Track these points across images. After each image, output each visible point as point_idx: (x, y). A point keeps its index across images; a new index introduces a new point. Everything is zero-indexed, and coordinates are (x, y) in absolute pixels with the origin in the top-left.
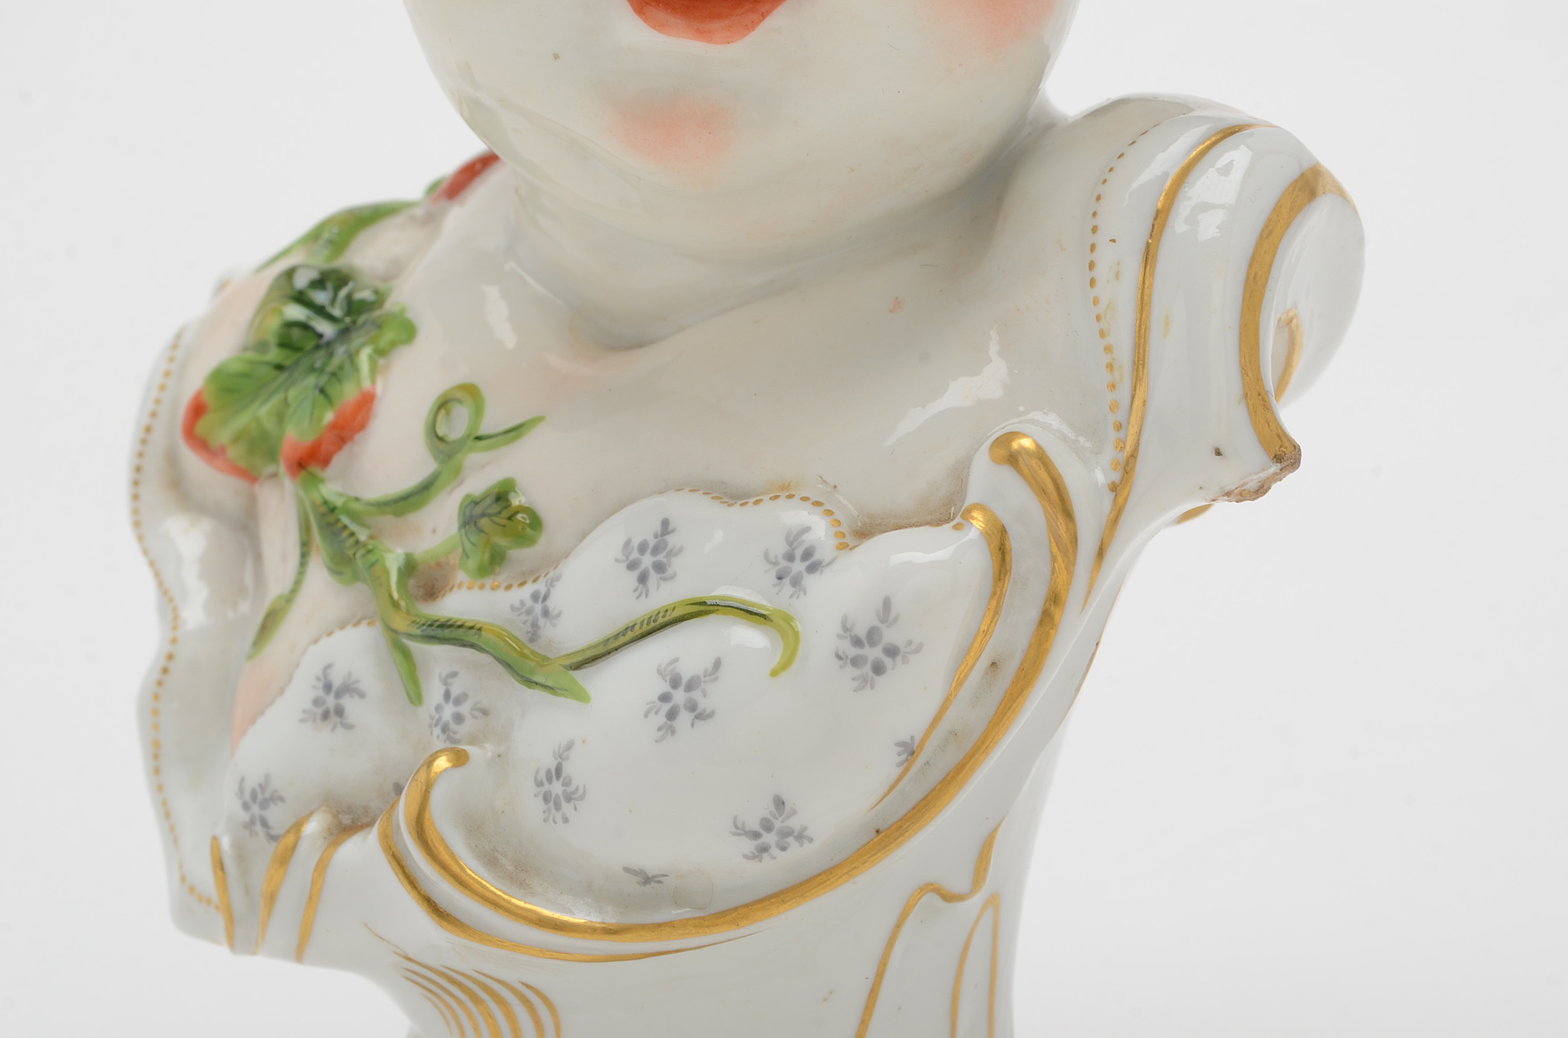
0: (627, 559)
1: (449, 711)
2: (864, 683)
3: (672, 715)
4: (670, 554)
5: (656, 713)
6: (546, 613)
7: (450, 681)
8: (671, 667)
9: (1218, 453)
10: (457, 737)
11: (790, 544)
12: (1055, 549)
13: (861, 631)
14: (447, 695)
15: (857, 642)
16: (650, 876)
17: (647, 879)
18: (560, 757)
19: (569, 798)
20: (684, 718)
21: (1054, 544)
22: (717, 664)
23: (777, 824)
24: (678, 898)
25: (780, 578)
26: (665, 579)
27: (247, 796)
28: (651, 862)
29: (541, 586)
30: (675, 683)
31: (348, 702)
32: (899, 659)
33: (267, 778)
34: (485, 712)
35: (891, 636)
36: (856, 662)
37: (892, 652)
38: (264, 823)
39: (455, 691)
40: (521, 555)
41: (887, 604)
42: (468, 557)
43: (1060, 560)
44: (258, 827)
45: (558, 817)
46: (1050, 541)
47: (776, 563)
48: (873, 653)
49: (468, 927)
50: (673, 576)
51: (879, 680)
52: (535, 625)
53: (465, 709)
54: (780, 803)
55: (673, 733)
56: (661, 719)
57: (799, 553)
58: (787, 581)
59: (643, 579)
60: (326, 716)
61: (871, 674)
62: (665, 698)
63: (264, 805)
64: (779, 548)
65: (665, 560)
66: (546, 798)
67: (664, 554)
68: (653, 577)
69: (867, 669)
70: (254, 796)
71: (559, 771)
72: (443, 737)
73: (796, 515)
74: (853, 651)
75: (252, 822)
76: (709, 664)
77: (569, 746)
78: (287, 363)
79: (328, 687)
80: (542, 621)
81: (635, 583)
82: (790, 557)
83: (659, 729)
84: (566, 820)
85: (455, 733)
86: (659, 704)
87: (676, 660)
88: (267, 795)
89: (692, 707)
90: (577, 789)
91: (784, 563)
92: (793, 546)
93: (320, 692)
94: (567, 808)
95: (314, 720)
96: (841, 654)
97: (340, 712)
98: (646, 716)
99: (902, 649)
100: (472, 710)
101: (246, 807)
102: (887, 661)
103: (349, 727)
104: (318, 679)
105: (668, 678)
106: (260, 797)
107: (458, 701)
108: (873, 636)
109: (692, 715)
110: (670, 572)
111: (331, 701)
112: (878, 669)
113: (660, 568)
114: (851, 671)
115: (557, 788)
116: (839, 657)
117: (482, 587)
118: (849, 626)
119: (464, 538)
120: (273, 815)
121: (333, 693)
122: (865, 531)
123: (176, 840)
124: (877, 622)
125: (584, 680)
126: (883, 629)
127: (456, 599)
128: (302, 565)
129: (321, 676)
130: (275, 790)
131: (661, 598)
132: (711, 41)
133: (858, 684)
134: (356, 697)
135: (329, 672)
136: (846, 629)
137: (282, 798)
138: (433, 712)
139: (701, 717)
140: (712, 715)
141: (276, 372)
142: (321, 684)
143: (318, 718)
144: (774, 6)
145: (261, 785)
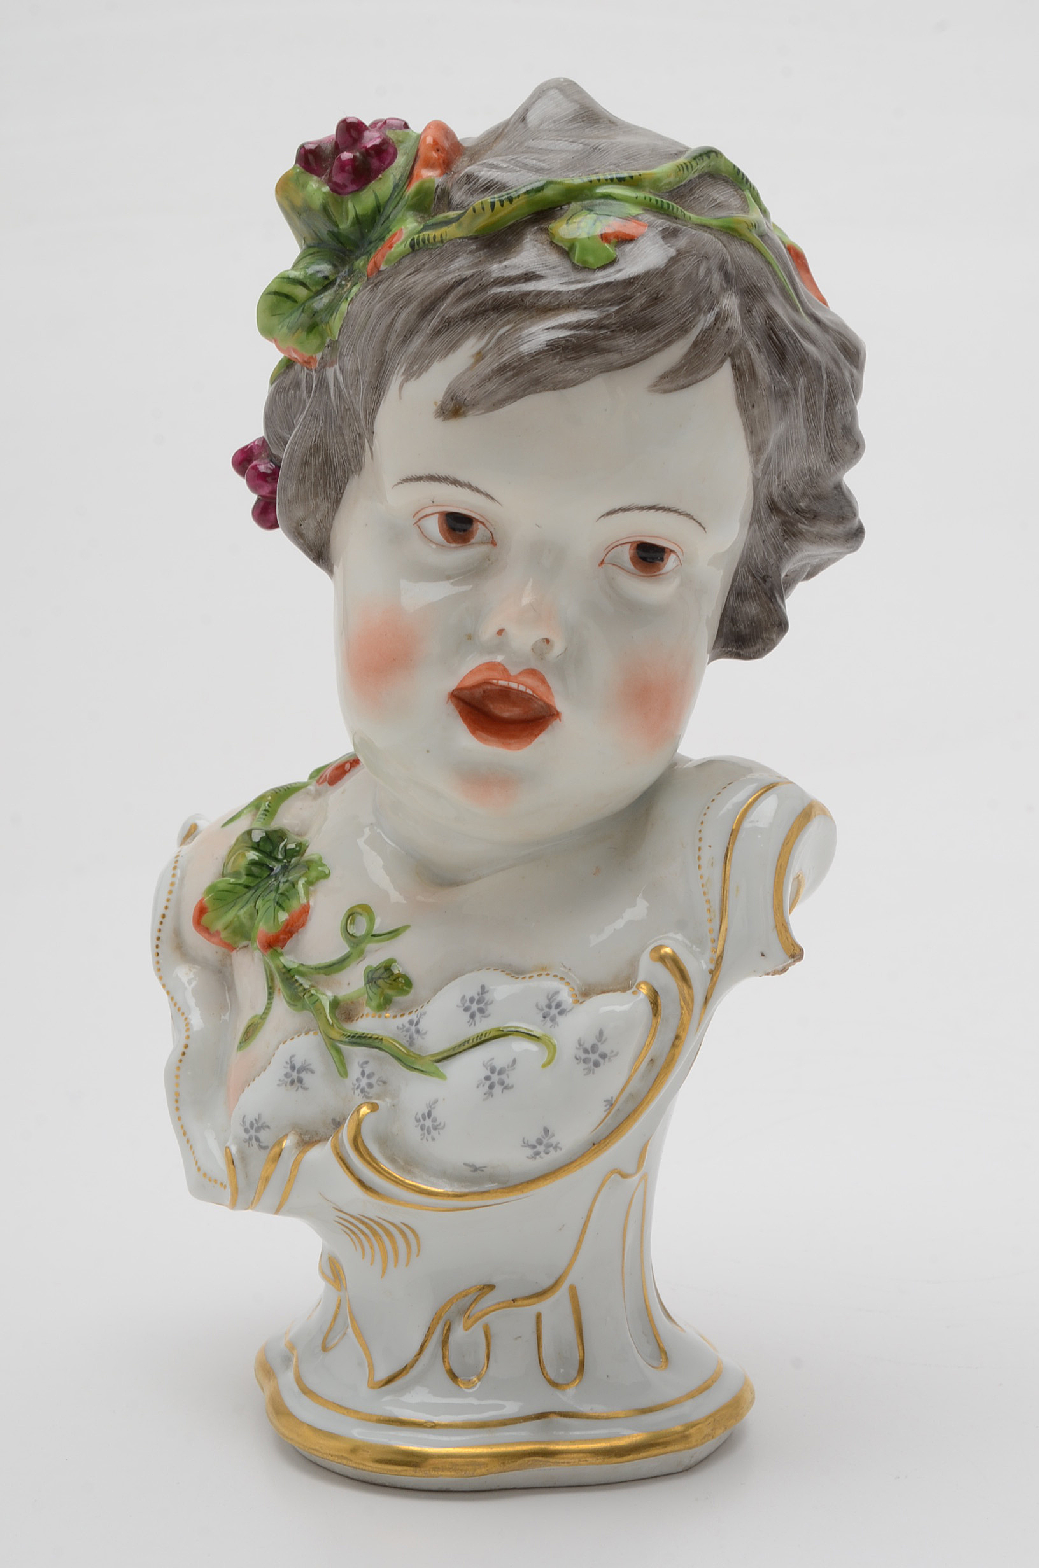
0: (464, 1005)
1: (364, 1082)
2: (589, 1071)
3: (491, 1087)
4: (486, 1004)
5: (483, 1086)
6: (418, 1031)
7: (364, 1066)
8: (491, 1062)
9: (763, 955)
10: (370, 1095)
11: (549, 1000)
12: (683, 1003)
13: (588, 1046)
14: (363, 1073)
15: (586, 1051)
16: (477, 1166)
17: (475, 1169)
18: (430, 1107)
19: (435, 1128)
20: (498, 1089)
21: (682, 1001)
22: (514, 1061)
23: (545, 1141)
24: (492, 1178)
25: (544, 1017)
26: (485, 1017)
27: (248, 1125)
28: (478, 1161)
29: (414, 1017)
30: (493, 1071)
31: (303, 1075)
32: (607, 1059)
33: (260, 1115)
34: (385, 1083)
35: (603, 1048)
36: (585, 1061)
37: (603, 1056)
38: (257, 1139)
39: (367, 1072)
40: (399, 999)
41: (601, 1033)
42: (371, 1000)
43: (685, 1008)
44: (254, 1141)
45: (429, 1138)
46: (680, 1000)
47: (542, 1010)
48: (594, 1057)
49: (381, 1194)
50: (489, 1015)
51: (597, 1070)
52: (411, 1037)
53: (373, 1081)
54: (546, 1131)
55: (492, 1096)
56: (486, 1088)
57: (554, 1005)
58: (548, 1019)
59: (472, 1016)
60: (292, 1083)
61: (593, 1067)
62: (487, 1078)
63: (258, 1130)
64: (543, 1002)
65: (484, 1007)
66: (422, 1128)
67: (483, 1004)
68: (478, 1015)
69: (591, 1064)
70: (252, 1125)
71: (429, 1114)
72: (361, 1095)
73: (552, 984)
74: (583, 1056)
75: (250, 1139)
76: (510, 1061)
77: (436, 1102)
78: (252, 885)
79: (293, 1068)
80: (415, 1036)
81: (468, 1019)
82: (549, 1007)
83: (485, 1094)
84: (433, 1139)
85: (369, 1093)
86: (484, 1081)
87: (493, 1059)
88: (260, 1125)
89: (502, 1083)
90: (440, 1123)
91: (546, 1010)
92: (552, 1000)
93: (289, 1070)
94: (434, 1133)
95: (286, 1085)
96: (578, 1057)
97: (300, 1081)
98: (478, 1087)
99: (608, 1055)
100: (377, 1081)
101: (246, 1131)
102: (601, 1060)
103: (306, 1089)
104: (287, 1063)
105: (489, 1068)
106: (255, 1126)
107: (369, 1077)
108: (594, 1048)
109: (502, 1087)
110: (487, 1013)
111: (295, 1075)
112: (597, 1064)
113: (481, 1011)
114: (583, 1065)
115: (428, 1123)
116: (577, 1058)
117: (380, 1017)
118: (582, 1043)
119: (369, 990)
120: (264, 1135)
121: (296, 1071)
122: (586, 992)
123: (191, 1147)
124: (596, 1042)
125: (443, 1067)
126: (599, 1044)
127: (366, 1024)
128: (269, 999)
129: (289, 1061)
130: (264, 1123)
131: (483, 1026)
132: (509, 749)
133: (586, 1071)
134: (309, 1073)
135: (293, 1059)
136: (580, 1045)
137: (268, 1127)
138: (355, 1082)
139: (506, 1088)
140: (512, 1087)
141: (247, 890)
142: (289, 1066)
143: (288, 1084)
144: (541, 731)
145: (255, 1120)
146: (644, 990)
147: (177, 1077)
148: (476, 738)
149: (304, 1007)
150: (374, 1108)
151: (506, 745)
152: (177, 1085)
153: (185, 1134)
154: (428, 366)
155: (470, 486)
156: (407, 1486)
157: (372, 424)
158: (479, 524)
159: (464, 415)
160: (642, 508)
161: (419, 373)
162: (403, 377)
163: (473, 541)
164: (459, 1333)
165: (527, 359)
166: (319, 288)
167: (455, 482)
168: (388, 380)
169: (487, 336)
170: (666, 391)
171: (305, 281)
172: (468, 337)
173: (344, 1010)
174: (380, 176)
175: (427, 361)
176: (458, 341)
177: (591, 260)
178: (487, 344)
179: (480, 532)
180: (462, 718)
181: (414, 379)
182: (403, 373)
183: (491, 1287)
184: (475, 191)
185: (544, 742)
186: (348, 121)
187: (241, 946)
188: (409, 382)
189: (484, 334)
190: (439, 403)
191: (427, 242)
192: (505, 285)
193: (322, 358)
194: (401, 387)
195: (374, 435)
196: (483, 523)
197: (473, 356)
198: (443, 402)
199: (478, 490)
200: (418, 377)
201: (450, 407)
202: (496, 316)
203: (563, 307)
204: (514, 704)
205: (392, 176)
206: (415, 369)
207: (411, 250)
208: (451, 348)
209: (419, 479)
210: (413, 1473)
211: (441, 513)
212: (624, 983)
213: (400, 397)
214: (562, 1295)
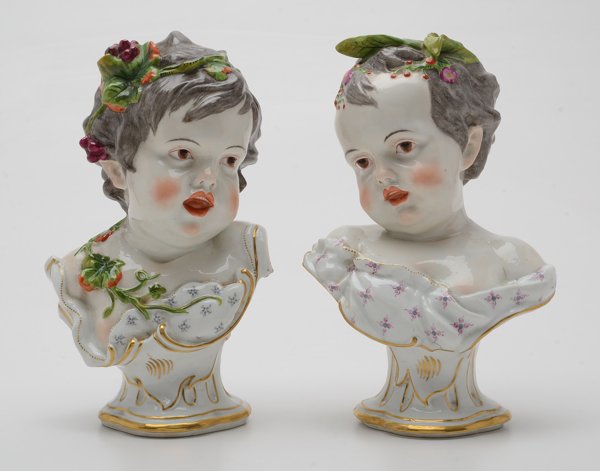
0: (189, 292)
1: (157, 319)
2: (232, 305)
3: (205, 313)
4: (197, 291)
6: (173, 302)
7: (156, 314)
9: (268, 270)
10: (160, 323)
11: (215, 287)
13: (232, 298)
14: (156, 317)
15: (231, 299)
16: (200, 337)
17: (199, 338)
18: (184, 322)
19: (187, 328)
20: (207, 313)
22: (210, 305)
23: (221, 327)
24: (203, 340)
25: (215, 292)
27: (117, 338)
29: (170, 298)
30: (204, 308)
31: (134, 321)
33: (121, 335)
34: (164, 319)
35: (236, 298)
36: (231, 302)
37: (236, 300)
38: (121, 342)
40: (162, 295)
41: (235, 294)
42: (154, 296)
43: (252, 286)
44: (120, 343)
45: (185, 331)
47: (213, 290)
48: (233, 301)
50: (198, 294)
51: (234, 304)
52: (171, 304)
53: (160, 318)
54: (221, 324)
55: (206, 315)
56: (203, 313)
57: (216, 289)
58: (216, 293)
59: (193, 295)
60: (131, 323)
62: (203, 311)
64: (213, 288)
66: (182, 329)
68: (195, 295)
69: (233, 303)
70: (119, 338)
71: (184, 324)
72: (157, 323)
73: (214, 283)
74: (231, 301)
75: (118, 342)
76: (209, 305)
77: (186, 320)
78: (96, 270)
79: (130, 319)
80: (172, 304)
81: (192, 296)
83: (203, 315)
84: (186, 331)
87: (203, 305)
88: (122, 337)
89: (208, 311)
90: (189, 326)
93: (129, 320)
94: (186, 329)
95: (129, 324)
97: (134, 323)
98: (201, 314)
101: (117, 340)
102: (235, 302)
103: (136, 325)
106: (120, 338)
107: (158, 318)
108: (234, 298)
110: (197, 293)
111: (131, 321)
112: (234, 303)
113: (195, 293)
115: (184, 327)
116: (229, 302)
117: (158, 300)
118: (230, 297)
119: (152, 293)
120: (123, 340)
121: (131, 320)
122: (224, 285)
123: (86, 351)
124: (234, 297)
125: (187, 310)
126: (235, 297)
127: (153, 303)
128: (113, 302)
129: (128, 317)
130: (123, 336)
131: (197, 297)
132: (200, 217)
133: (231, 305)
134: (136, 320)
135: (129, 317)
136: (229, 298)
137: (125, 338)
138: (153, 320)
139: (209, 313)
140: (211, 312)
141: (95, 272)
142: (128, 319)
143: (130, 324)
144: (208, 211)
145: (120, 336)
146: (241, 281)
147: (78, 331)
148: (191, 214)
149: (128, 302)
150: (165, 325)
151: (199, 216)
152: (78, 333)
153: (82, 348)
154: (179, 108)
155: (193, 141)
157: (157, 125)
158: (189, 153)
159: (191, 121)
160: (236, 147)
161: (176, 110)
162: (170, 111)
163: (187, 158)
164: (187, 392)
165: (212, 105)
166: (123, 88)
167: (189, 140)
168: (164, 112)
169: (197, 99)
170: (241, 114)
171: (119, 86)
172: (191, 99)
173: (143, 301)
174: (137, 57)
175: (178, 106)
176: (188, 100)
177: (221, 78)
178: (197, 101)
179: (189, 155)
180: (186, 208)
181: (174, 111)
182: (170, 110)
183: (194, 376)
184: (179, 60)
185: (210, 214)
186: (124, 41)
187: (95, 288)
188: (172, 113)
189: (195, 98)
190: (183, 118)
191: (166, 74)
192: (200, 85)
193: (127, 109)
194: (170, 114)
195: (157, 129)
196: (190, 153)
197: (193, 104)
198: (185, 117)
199: (195, 142)
200: (176, 111)
201: (188, 118)
202: (198, 93)
203: (217, 91)
204: (198, 204)
205: (141, 57)
206: (174, 108)
207: (160, 76)
208: (186, 103)
209: (177, 140)
211: (179, 150)
212: (234, 280)
213: (170, 117)
214: (211, 377)
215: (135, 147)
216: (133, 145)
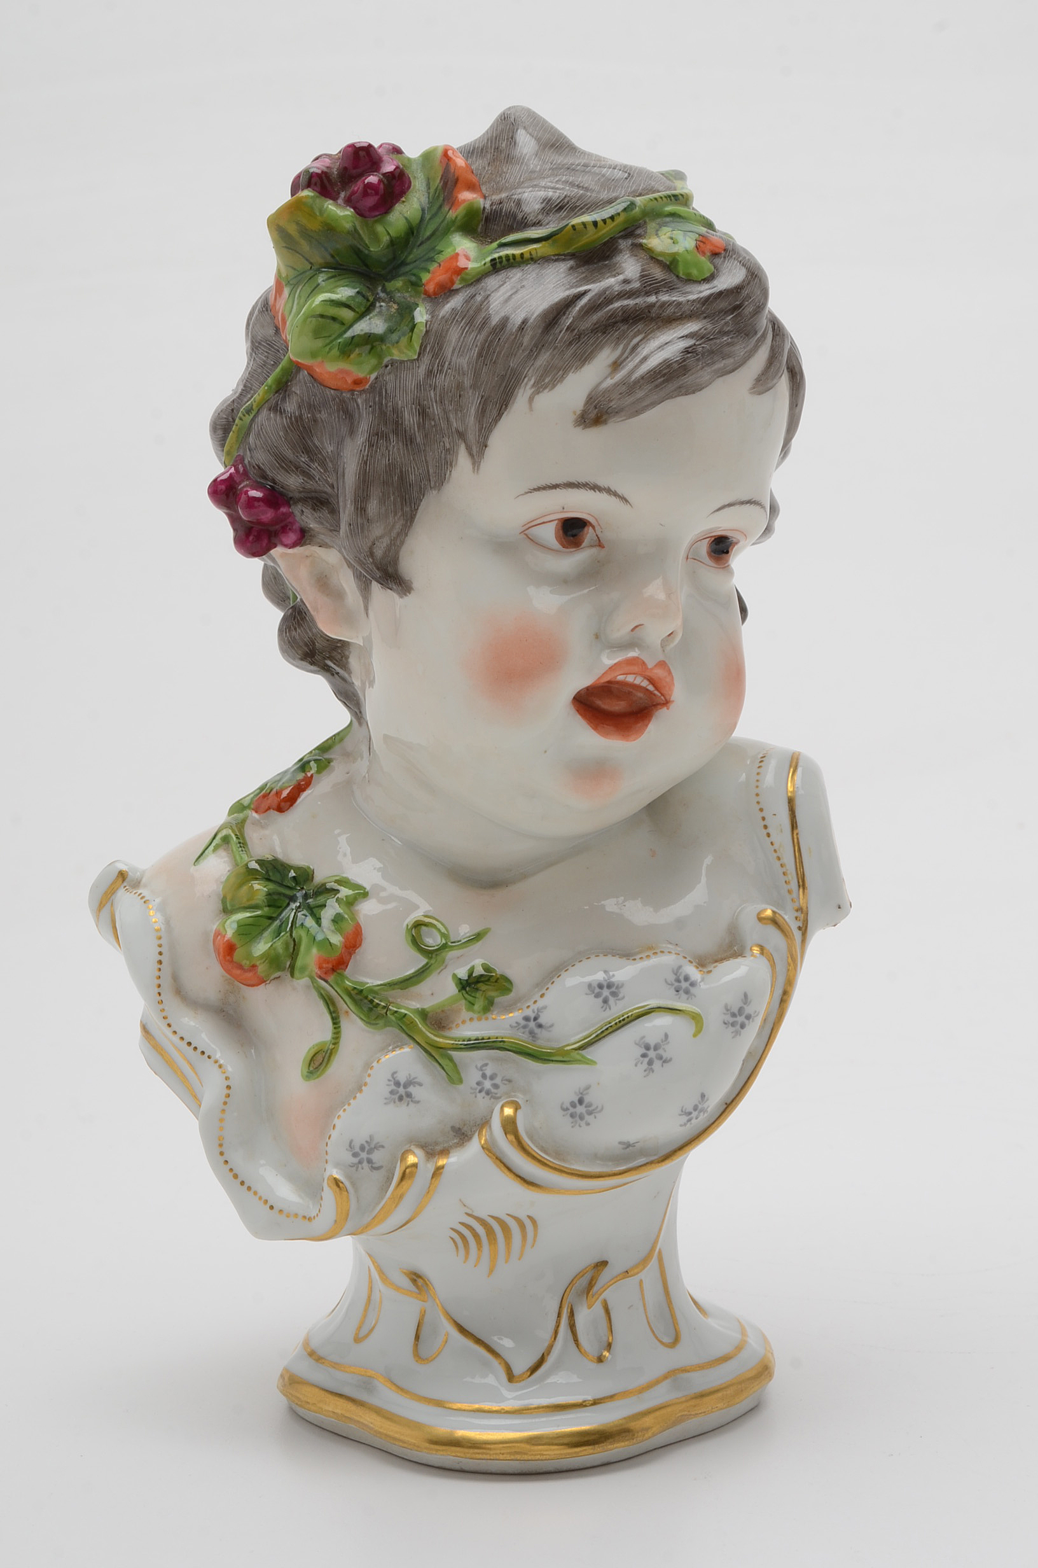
0: (594, 993)
1: (487, 1084)
2: (737, 1033)
3: (650, 1063)
4: (617, 987)
5: (642, 1063)
6: (540, 1026)
7: (484, 1068)
8: (643, 1040)
9: (839, 907)
10: (498, 1095)
11: (675, 974)
13: (735, 1010)
14: (484, 1076)
15: (734, 1015)
16: (631, 1142)
17: (628, 1145)
18: (581, 1094)
19: (590, 1113)
20: (657, 1064)
22: (666, 1036)
23: (700, 1106)
24: (642, 1152)
25: (677, 991)
26: (619, 1000)
27: (357, 1149)
28: (631, 1138)
29: (529, 1013)
30: (647, 1048)
31: (411, 1089)
32: (751, 1020)
33: (371, 1137)
34: (510, 1081)
36: (733, 1025)
37: (748, 1017)
38: (369, 1161)
39: (488, 1073)
40: (501, 1000)
41: (746, 995)
42: (473, 1005)
44: (365, 1164)
45: (583, 1123)
47: (672, 985)
48: (740, 1019)
50: (623, 998)
51: (743, 1031)
52: (531, 1033)
53: (498, 1081)
54: (703, 1096)
55: (653, 1071)
56: (645, 1066)
57: (682, 978)
58: (681, 992)
59: (606, 1001)
60: (401, 1099)
61: (740, 1029)
62: (644, 1056)
63: (370, 1152)
64: (671, 978)
65: (616, 991)
66: (572, 1116)
67: (615, 987)
68: (612, 1000)
69: (738, 1027)
70: (362, 1148)
71: (581, 1101)
72: (487, 1097)
74: (731, 1020)
75: (360, 1162)
76: (663, 1037)
77: (588, 1088)
78: (273, 915)
79: (397, 1084)
80: (537, 1031)
81: (602, 1004)
82: (678, 981)
83: (645, 1071)
84: (588, 1124)
85: (496, 1094)
86: (642, 1059)
87: (643, 1037)
88: (373, 1146)
89: (660, 1058)
90: (597, 1107)
91: (677, 984)
92: (678, 974)
93: (393, 1087)
94: (588, 1118)
95: (395, 1102)
96: (726, 1021)
97: (409, 1095)
98: (636, 1065)
99: (753, 1015)
100: (502, 1081)
101: (355, 1155)
102: (746, 1022)
103: (418, 1102)
104: (389, 1080)
105: (643, 1046)
106: (367, 1148)
107: (491, 1078)
108: (741, 1010)
109: (661, 1061)
110: (621, 996)
111: (401, 1090)
112: (743, 1026)
113: (614, 994)
114: (731, 1029)
115: (580, 1109)
116: (725, 1023)
117: (487, 1019)
118: (729, 1008)
119: (466, 996)
120: (377, 1157)
121: (402, 1087)
122: (702, 963)
123: (249, 1188)
124: (743, 1005)
125: (588, 1053)
126: (745, 1006)
127: (470, 1028)
128: (334, 1023)
129: (391, 1079)
130: (378, 1143)
131: (618, 1009)
132: (627, 741)
133: (734, 1034)
134: (417, 1087)
135: (395, 1076)
136: (728, 1010)
137: (383, 1147)
138: (476, 1086)
139: (665, 1062)
140: (670, 1060)
141: (270, 921)
142: (392, 1083)
143: (397, 1100)
144: (649, 721)
145: (367, 1142)
146: (756, 951)
147: (221, 1120)
148: (598, 733)
149: (388, 1024)
150: (517, 1107)
151: (625, 737)
152: (221, 1128)
153: (236, 1176)
154: (562, 378)
155: (609, 491)
156: (573, 1468)
157: (486, 438)
158: (591, 528)
159: (605, 422)
160: (742, 503)
161: (553, 385)
162: (533, 390)
163: (584, 545)
165: (676, 366)
166: (363, 309)
167: (595, 488)
168: (512, 393)
169: (621, 347)
170: (760, 393)
171: (348, 303)
172: (602, 348)
173: (438, 1020)
174: (403, 199)
175: (561, 372)
176: (592, 352)
177: (695, 272)
178: (622, 354)
179: (589, 535)
180: (581, 715)
181: (547, 390)
182: (533, 386)
183: (604, 1263)
184: (550, 210)
185: (656, 728)
186: (358, 145)
187: (272, 977)
188: (540, 394)
189: (617, 344)
190: (579, 412)
191: (512, 260)
192: (629, 298)
193: (376, 378)
194: (531, 399)
195: (487, 448)
196: (593, 527)
197: (610, 366)
198: (583, 411)
199: (615, 494)
200: (550, 390)
201: (593, 415)
202: (626, 326)
203: (686, 317)
204: (619, 698)
205: (415, 199)
206: (547, 381)
207: (492, 269)
208: (585, 360)
209: (555, 487)
210: (591, 1451)
211: (558, 519)
212: (732, 948)
213: (531, 409)
214: (654, 1262)
215: (408, 509)
216: (402, 504)
